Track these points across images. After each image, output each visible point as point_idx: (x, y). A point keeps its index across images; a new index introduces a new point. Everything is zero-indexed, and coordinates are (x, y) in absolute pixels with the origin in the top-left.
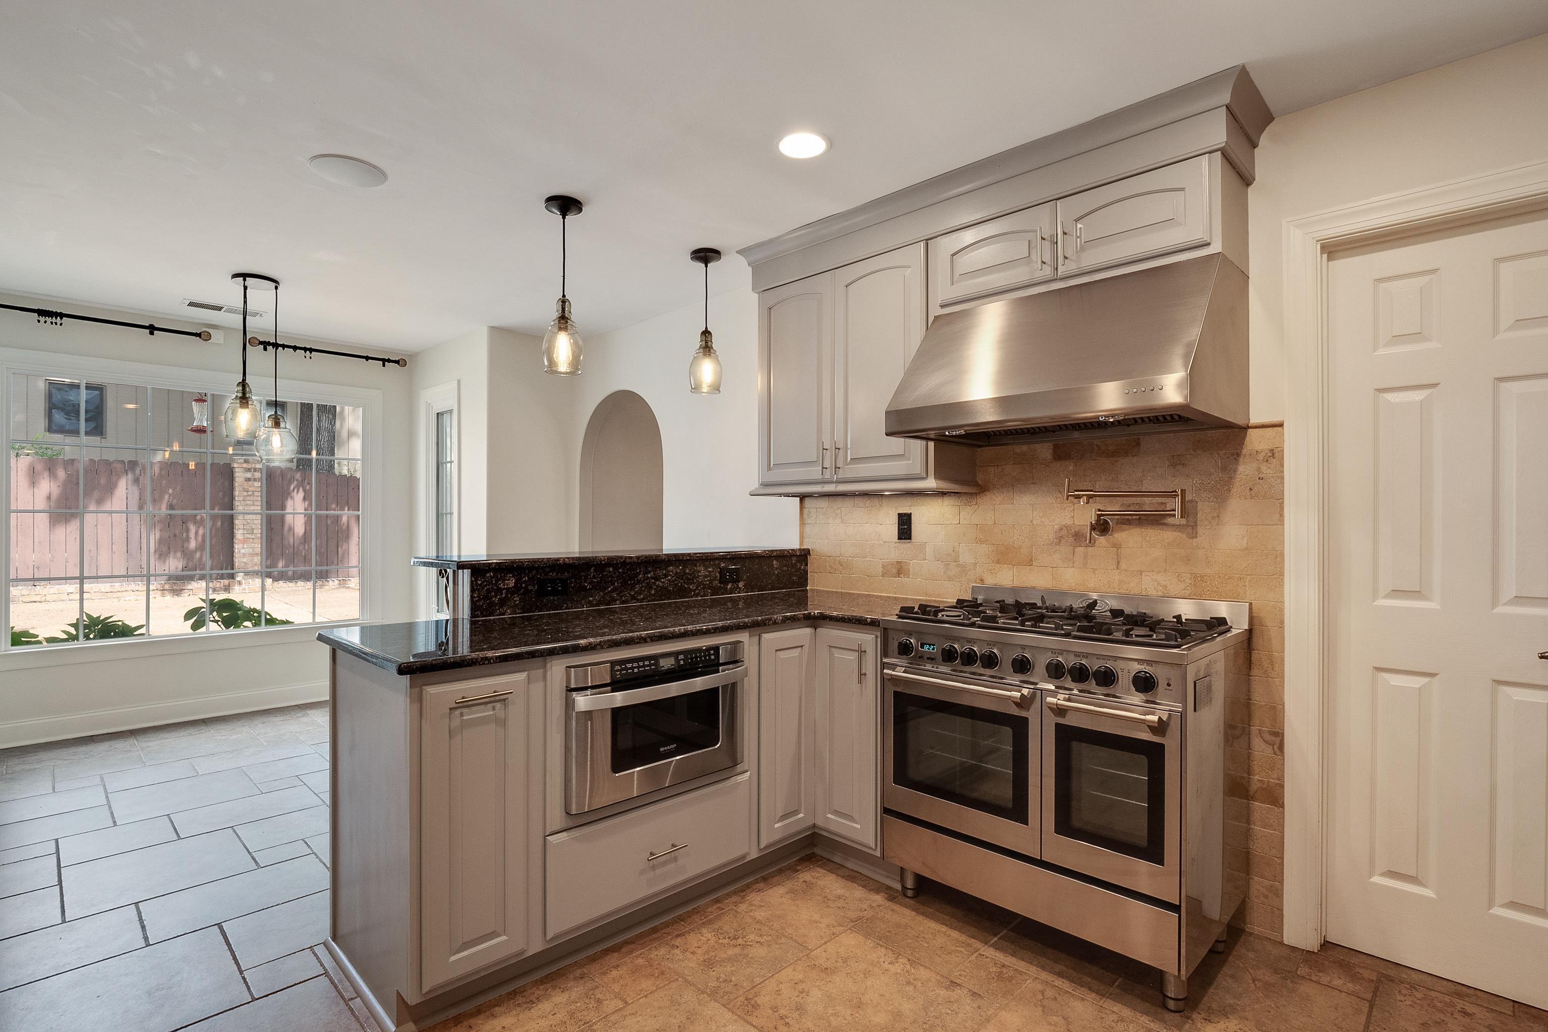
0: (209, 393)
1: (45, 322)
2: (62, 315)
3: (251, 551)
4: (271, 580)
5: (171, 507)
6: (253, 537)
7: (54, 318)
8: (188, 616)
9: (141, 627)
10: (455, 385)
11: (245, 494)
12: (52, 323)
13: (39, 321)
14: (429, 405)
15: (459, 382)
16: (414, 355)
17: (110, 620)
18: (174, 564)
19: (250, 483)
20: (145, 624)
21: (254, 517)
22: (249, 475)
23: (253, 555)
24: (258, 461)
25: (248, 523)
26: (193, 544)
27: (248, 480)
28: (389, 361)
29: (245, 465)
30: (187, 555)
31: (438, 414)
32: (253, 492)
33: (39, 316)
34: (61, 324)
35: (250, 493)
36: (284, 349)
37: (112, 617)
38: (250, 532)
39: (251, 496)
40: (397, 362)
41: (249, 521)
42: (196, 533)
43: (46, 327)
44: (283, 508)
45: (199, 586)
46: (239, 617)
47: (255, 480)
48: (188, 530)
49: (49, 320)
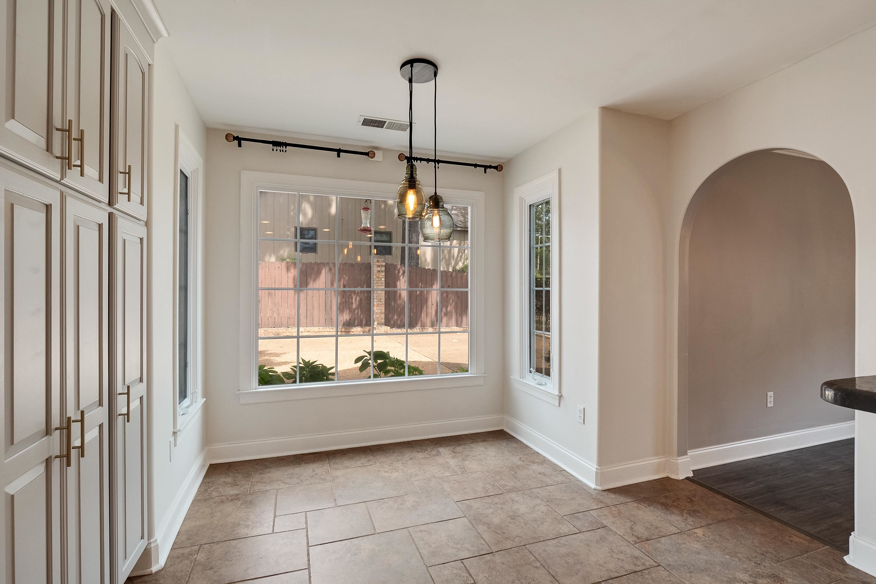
0: (373, 199)
1: (277, 150)
2: (286, 145)
3: (380, 311)
4: (389, 327)
5: (344, 286)
6: (381, 303)
7: (282, 147)
8: (357, 361)
9: (332, 368)
10: (556, 174)
11: (377, 279)
12: (280, 150)
13: (273, 150)
14: (521, 199)
15: (560, 170)
16: (510, 161)
17: (315, 364)
18: (346, 316)
19: (380, 273)
20: (335, 366)
21: (382, 292)
22: (379, 269)
23: (381, 313)
24: (383, 261)
25: (379, 296)
26: (354, 306)
27: (379, 271)
28: (490, 167)
29: (377, 264)
30: (351, 311)
31: (530, 205)
32: (381, 278)
33: (273, 146)
34: (286, 151)
35: (380, 279)
36: (421, 162)
37: (316, 361)
38: (380, 301)
39: (380, 280)
40: (496, 168)
41: (379, 294)
42: (356, 299)
43: (277, 152)
44: (395, 286)
45: (357, 330)
46: (387, 363)
47: (382, 271)
48: (352, 298)
49: (279, 148)
